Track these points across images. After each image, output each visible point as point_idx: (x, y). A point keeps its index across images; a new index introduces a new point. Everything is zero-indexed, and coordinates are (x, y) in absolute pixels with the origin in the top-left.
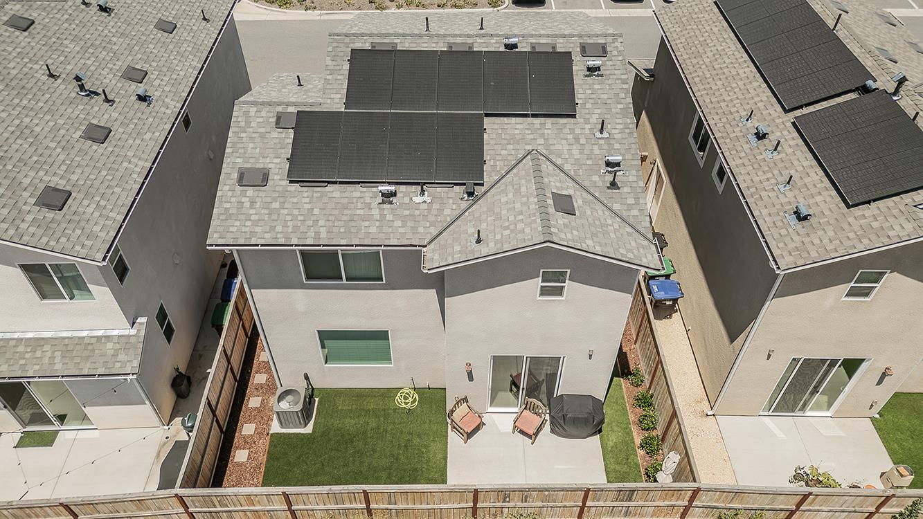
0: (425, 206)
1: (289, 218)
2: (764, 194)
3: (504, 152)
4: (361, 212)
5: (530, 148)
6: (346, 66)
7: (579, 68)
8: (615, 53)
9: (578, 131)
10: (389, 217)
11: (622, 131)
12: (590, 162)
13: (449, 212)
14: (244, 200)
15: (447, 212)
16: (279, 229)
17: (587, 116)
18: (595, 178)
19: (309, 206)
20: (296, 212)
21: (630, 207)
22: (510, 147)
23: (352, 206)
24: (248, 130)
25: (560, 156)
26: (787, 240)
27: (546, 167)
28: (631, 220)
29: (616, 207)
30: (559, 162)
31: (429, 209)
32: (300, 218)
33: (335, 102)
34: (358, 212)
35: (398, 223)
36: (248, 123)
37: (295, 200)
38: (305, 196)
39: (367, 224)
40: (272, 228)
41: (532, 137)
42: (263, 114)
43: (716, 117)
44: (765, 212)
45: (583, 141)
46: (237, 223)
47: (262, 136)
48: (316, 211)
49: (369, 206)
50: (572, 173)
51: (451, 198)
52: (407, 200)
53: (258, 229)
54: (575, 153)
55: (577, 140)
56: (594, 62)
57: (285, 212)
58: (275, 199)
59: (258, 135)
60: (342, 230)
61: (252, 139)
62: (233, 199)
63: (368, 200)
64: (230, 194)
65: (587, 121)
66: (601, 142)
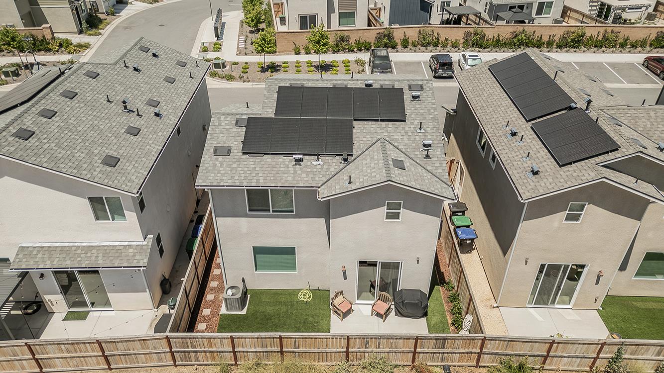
0: (320, 166)
1: (242, 172)
2: (515, 163)
3: (364, 139)
4: (283, 169)
5: (379, 137)
6: (276, 95)
7: (407, 96)
8: (428, 89)
9: (407, 129)
10: (299, 172)
11: (432, 129)
12: (414, 145)
13: (333, 170)
14: (217, 162)
15: (332, 169)
16: (236, 178)
17: (412, 121)
18: (417, 153)
19: (254, 166)
20: (246, 169)
21: (437, 168)
22: (368, 136)
23: (278, 166)
24: (219, 127)
25: (396, 141)
26: (527, 185)
27: (388, 146)
28: (437, 175)
29: (429, 168)
30: (396, 144)
31: (322, 168)
32: (248, 172)
33: (269, 112)
34: (281, 169)
35: (304, 175)
36: (220, 124)
37: (246, 163)
38: (251, 161)
39: (286, 175)
40: (232, 177)
41: (381, 131)
42: (228, 119)
43: (489, 126)
44: (515, 172)
45: (410, 134)
46: (213, 175)
47: (228, 130)
48: (257, 169)
49: (288, 167)
50: (404, 150)
51: (334, 163)
52: (309, 163)
53: (224, 178)
54: (406, 140)
55: (406, 133)
56: (415, 93)
57: (240, 169)
58: (234, 163)
59: (225, 130)
60: (272, 178)
61: (222, 132)
62: (211, 162)
63: (287, 163)
64: (209, 159)
65: (412, 124)
66: (420, 134)
